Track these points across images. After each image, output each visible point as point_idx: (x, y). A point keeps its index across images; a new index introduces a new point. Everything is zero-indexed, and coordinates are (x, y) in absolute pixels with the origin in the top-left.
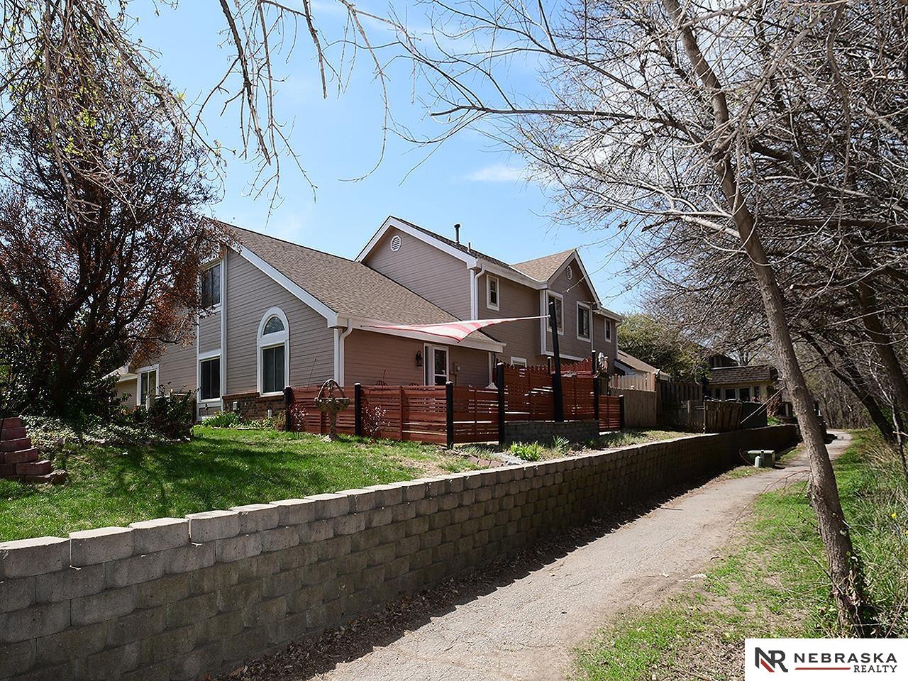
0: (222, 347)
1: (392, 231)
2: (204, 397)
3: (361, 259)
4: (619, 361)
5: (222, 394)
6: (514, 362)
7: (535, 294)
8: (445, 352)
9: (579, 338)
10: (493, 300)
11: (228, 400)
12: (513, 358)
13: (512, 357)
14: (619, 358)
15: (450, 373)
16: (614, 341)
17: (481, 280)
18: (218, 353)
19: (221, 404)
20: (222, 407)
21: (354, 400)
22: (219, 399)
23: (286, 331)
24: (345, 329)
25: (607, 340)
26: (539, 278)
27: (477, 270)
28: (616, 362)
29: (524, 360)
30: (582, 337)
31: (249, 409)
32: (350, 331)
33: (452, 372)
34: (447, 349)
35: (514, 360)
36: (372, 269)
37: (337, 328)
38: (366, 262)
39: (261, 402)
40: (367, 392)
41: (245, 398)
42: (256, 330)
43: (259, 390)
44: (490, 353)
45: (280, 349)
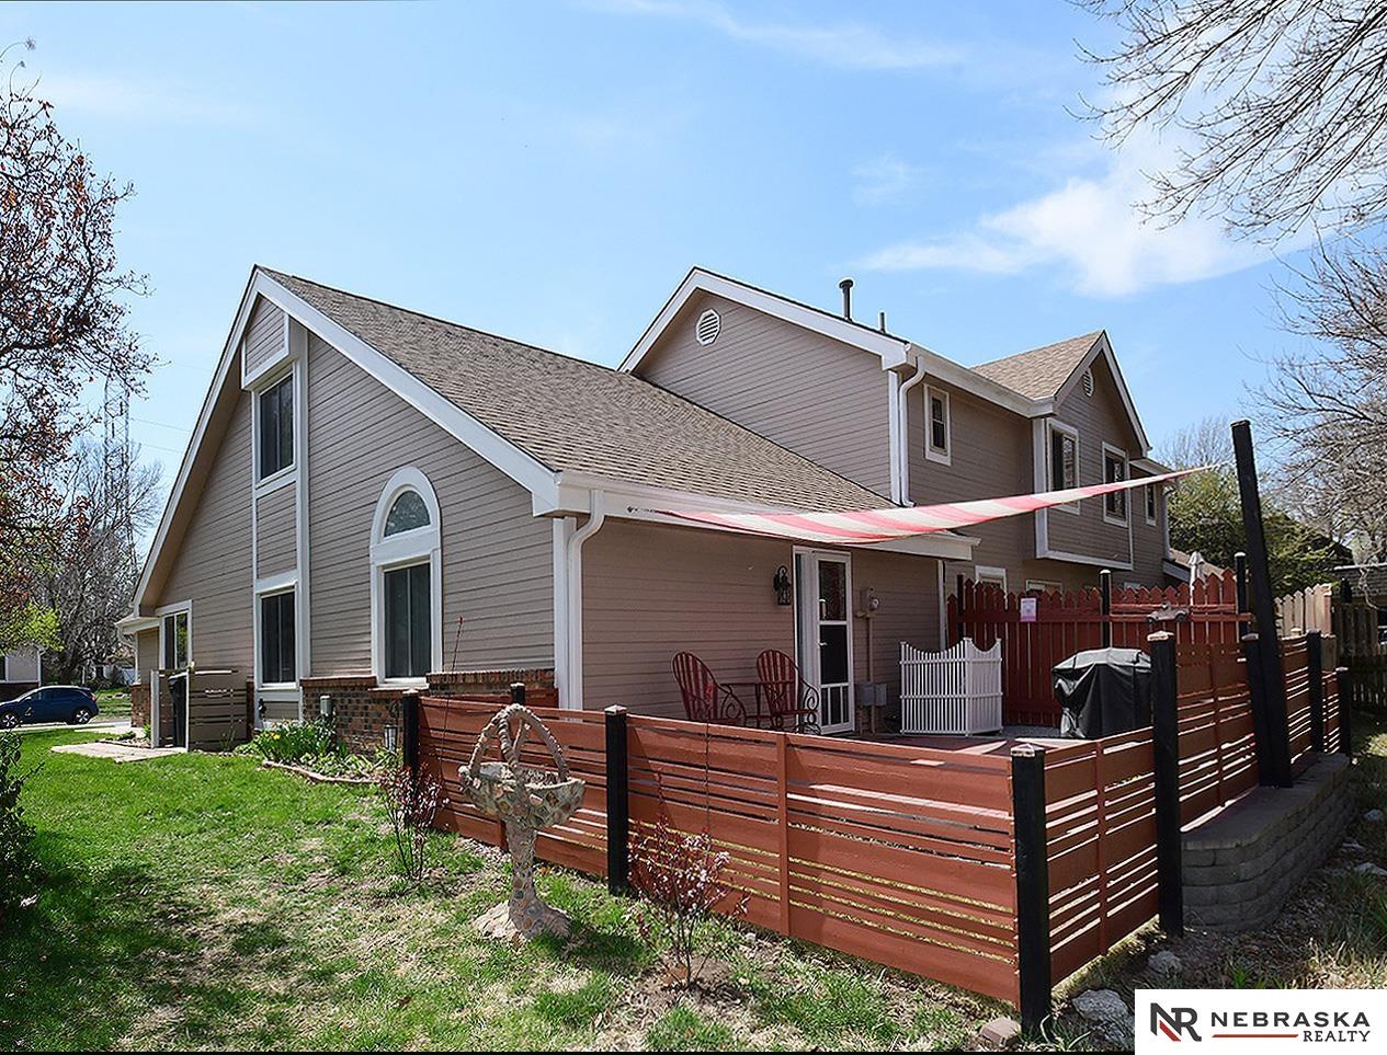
0: (299, 565)
1: (701, 299)
2: (267, 678)
3: (631, 366)
4: (1173, 562)
5: (300, 674)
6: (982, 576)
7: (1021, 427)
8: (844, 564)
9: (1107, 519)
10: (939, 442)
11: (311, 689)
12: (980, 570)
13: (977, 567)
14: (1171, 557)
15: (855, 616)
16: (1161, 523)
17: (914, 395)
18: (292, 580)
19: (299, 697)
20: (301, 703)
21: (603, 757)
22: (292, 685)
23: (433, 528)
24: (583, 518)
25: (1149, 522)
26: (1037, 391)
27: (905, 372)
28: (1166, 565)
29: (1001, 572)
30: (1114, 516)
31: (353, 714)
32: (596, 523)
33: (860, 614)
34: (845, 559)
35: (982, 572)
36: (656, 386)
37: (561, 515)
38: (642, 372)
39: (378, 701)
40: (646, 737)
41: (345, 688)
42: (366, 526)
43: (376, 669)
44: (940, 561)
45: (421, 572)
